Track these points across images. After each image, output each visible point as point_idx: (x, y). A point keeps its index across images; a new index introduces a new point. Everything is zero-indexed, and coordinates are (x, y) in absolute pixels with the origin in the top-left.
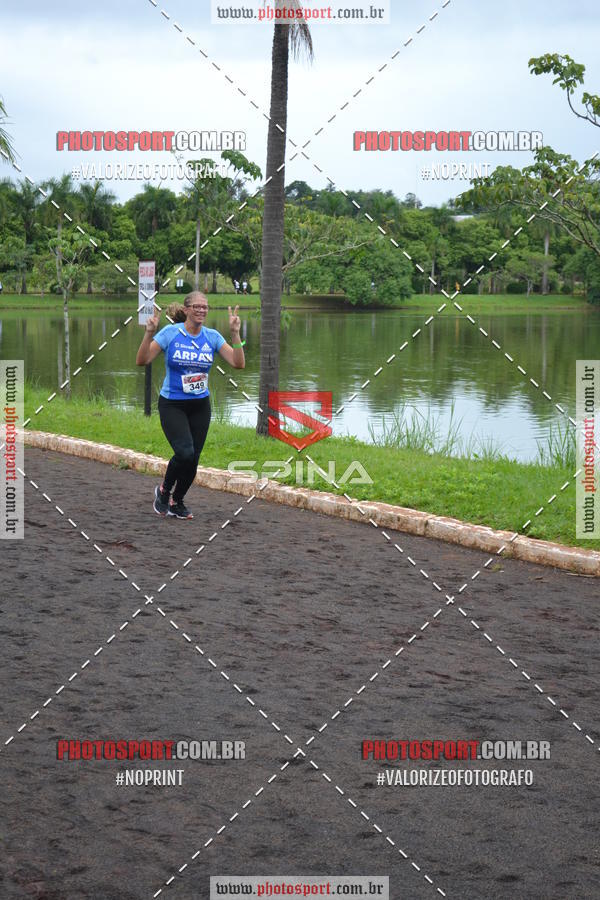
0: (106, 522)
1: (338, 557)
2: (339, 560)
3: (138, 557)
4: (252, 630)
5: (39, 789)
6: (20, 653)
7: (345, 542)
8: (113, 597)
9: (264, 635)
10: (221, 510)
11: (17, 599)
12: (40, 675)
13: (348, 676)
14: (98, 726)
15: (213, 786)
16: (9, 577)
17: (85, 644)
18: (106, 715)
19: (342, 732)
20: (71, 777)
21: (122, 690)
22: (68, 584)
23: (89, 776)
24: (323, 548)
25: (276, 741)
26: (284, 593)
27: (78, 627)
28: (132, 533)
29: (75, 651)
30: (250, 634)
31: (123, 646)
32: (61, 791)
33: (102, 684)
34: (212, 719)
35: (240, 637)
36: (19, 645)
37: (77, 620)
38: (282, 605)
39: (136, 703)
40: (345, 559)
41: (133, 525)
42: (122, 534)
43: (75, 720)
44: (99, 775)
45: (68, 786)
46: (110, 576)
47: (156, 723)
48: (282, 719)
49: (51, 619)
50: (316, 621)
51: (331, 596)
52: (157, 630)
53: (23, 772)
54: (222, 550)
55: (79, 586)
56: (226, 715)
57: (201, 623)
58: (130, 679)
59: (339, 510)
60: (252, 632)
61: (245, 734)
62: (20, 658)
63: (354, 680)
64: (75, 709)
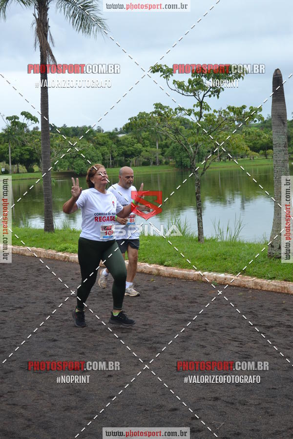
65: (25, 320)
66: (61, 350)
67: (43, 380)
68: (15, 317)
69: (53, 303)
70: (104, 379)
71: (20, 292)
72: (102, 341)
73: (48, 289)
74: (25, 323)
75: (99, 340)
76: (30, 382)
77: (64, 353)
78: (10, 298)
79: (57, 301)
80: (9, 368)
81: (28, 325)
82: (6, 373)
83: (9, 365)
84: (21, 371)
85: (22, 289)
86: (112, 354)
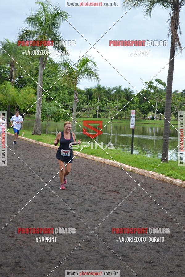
0: (113, 185)
1: (179, 199)
2: (179, 200)
3: (119, 196)
4: (148, 220)
5: (72, 265)
6: (78, 223)
7: (182, 195)
8: (109, 207)
9: (150, 222)
10: (147, 183)
11: (81, 206)
12: (82, 230)
13: (173, 236)
14: (94, 246)
15: (123, 268)
16: (81, 200)
17: (97, 221)
18: (97, 244)
19: (167, 254)
20: (82, 262)
21: (104, 236)
22: (97, 203)
23: (87, 262)
24: (175, 196)
25: (146, 255)
26: (160, 209)
27: (97, 216)
28: (119, 188)
29: (94, 223)
30: (146, 221)
31: (108, 222)
32: (78, 266)
33: (99, 234)
34: (129, 247)
35: (143, 222)
36: (78, 220)
37: (97, 213)
38: (158, 213)
39: (108, 240)
40: (181, 200)
41: (121, 186)
42: (116, 189)
43: (88, 244)
44: (90, 262)
45: (81, 265)
46: (110, 201)
47: (112, 247)
48: (150, 248)
49: (89, 213)
50: (168, 218)
51: (173, 211)
52: (119, 218)
53: (69, 259)
54: (145, 195)
55: (100, 203)
56: (133, 246)
57: (133, 217)
58: (108, 233)
59: (182, 185)
60: (148, 221)
61: (137, 253)
62: (77, 224)
63: (175, 238)
64: (89, 241)
65: (128, 221)
66: (144, 247)
67: (124, 267)
68: (122, 218)
69: (151, 212)
70: (166, 273)
71: (132, 201)
72: (176, 245)
73: (151, 202)
74: (127, 223)
75: (173, 244)
76: (115, 267)
77: (146, 249)
78: (124, 204)
79: (154, 211)
80: (105, 254)
81: (129, 225)
82: (101, 257)
83: (106, 252)
84: (112, 258)
85: (134, 198)
86: (179, 256)
